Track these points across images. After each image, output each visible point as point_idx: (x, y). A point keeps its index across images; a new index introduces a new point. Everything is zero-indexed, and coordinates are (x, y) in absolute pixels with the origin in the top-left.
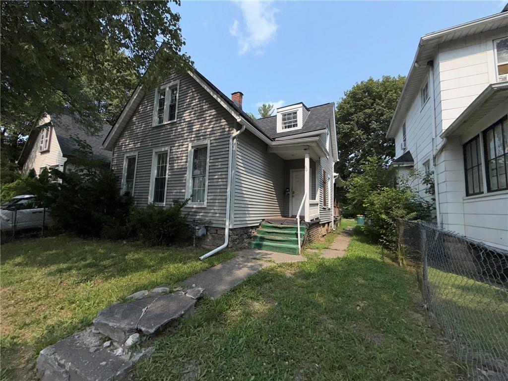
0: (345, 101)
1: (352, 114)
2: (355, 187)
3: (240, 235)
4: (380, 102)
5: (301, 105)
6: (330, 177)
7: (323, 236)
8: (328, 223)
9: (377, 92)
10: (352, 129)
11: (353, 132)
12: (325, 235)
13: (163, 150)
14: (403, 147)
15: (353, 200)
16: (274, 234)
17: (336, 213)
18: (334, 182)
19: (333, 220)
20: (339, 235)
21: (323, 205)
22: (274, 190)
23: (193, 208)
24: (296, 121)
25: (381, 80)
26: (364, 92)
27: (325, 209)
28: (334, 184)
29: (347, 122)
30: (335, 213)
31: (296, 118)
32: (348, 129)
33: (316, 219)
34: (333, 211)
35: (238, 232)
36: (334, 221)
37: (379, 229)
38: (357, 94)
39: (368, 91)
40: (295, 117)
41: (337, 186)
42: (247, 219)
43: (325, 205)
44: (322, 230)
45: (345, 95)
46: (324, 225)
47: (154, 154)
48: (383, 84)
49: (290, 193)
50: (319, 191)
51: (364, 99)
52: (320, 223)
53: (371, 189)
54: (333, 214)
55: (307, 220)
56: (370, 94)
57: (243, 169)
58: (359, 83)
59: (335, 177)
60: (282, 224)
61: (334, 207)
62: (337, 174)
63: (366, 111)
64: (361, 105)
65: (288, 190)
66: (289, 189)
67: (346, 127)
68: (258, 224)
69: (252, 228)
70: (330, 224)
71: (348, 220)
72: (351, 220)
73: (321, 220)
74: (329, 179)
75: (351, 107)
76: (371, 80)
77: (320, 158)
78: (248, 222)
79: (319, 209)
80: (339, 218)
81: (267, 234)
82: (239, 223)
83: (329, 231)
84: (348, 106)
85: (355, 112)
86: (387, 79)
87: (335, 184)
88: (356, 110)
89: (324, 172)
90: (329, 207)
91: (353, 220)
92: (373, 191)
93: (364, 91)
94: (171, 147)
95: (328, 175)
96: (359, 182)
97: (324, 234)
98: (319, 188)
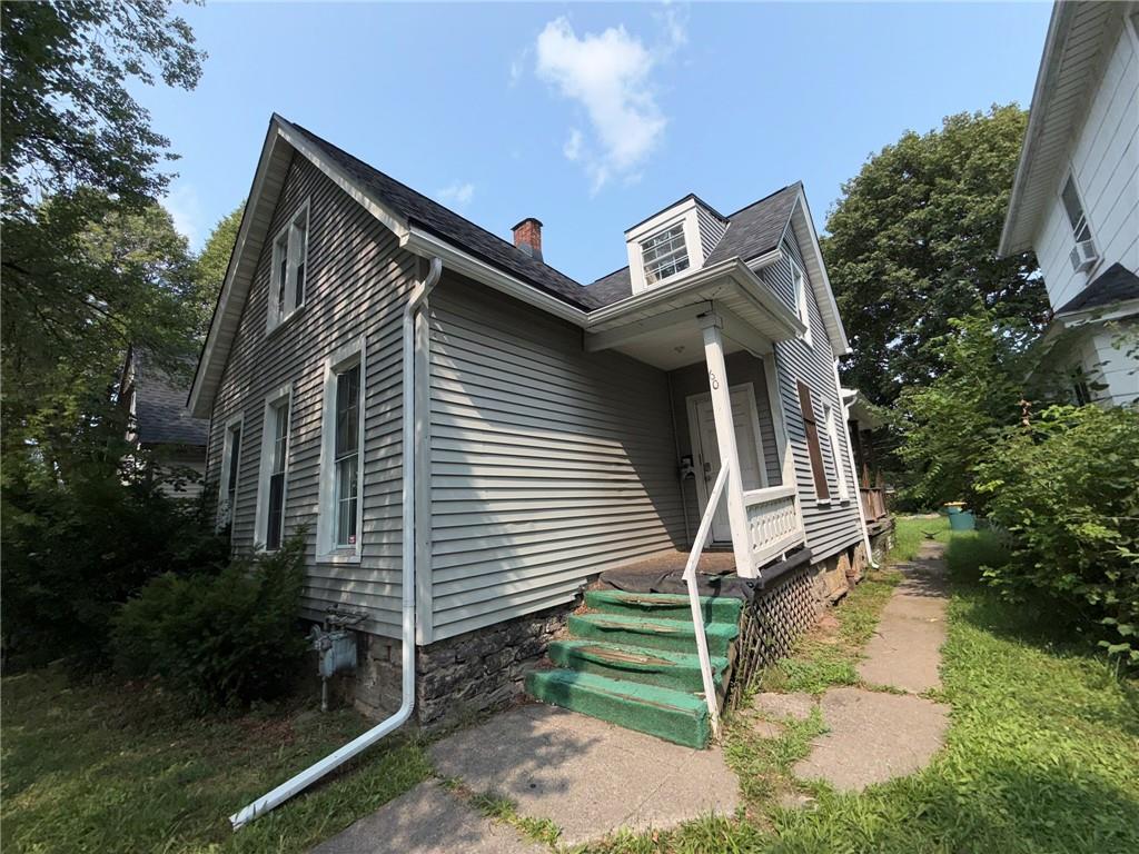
0: (847, 208)
1: (872, 233)
2: (924, 423)
3: (476, 660)
4: (950, 183)
5: (692, 202)
6: (829, 403)
7: (836, 603)
8: (850, 551)
9: (932, 163)
10: (880, 272)
11: (885, 278)
12: (844, 595)
13: (281, 395)
14: (1084, 260)
15: (926, 467)
16: (623, 636)
17: (872, 507)
18: (846, 415)
19: (864, 532)
20: (896, 591)
21: (815, 496)
22: (631, 469)
23: (330, 565)
24: (685, 252)
25: (940, 130)
26: (898, 172)
27: (828, 506)
28: (849, 422)
29: (860, 257)
30: (870, 508)
31: (684, 244)
32: (868, 273)
33: (788, 554)
34: (860, 505)
35: (464, 649)
36: (871, 537)
37: (1077, 585)
38: (875, 181)
39: (908, 166)
40: (681, 241)
41: (861, 427)
42: (510, 590)
43: (823, 492)
44: (830, 583)
45: (845, 192)
46: (831, 562)
47: (267, 409)
48: (948, 138)
49: (697, 470)
50: (789, 451)
51: (899, 189)
52: (812, 562)
53: (991, 420)
54: (862, 516)
55: (747, 569)
56: (915, 173)
57: (474, 414)
58: (878, 154)
59: (846, 400)
60: (653, 591)
61: (861, 490)
62: (855, 392)
63: (912, 215)
64: (895, 206)
65: (688, 461)
66: (690, 457)
67: (861, 270)
68: (571, 598)
69: (543, 615)
70: (857, 550)
71: (920, 516)
72: (929, 516)
73: (814, 552)
74: (827, 409)
75: (864, 217)
76: (911, 137)
77: (774, 345)
78: (518, 601)
79: (800, 514)
80: (885, 523)
81: (599, 633)
82: (464, 614)
83: (857, 577)
84: (858, 215)
85: (882, 226)
86: (959, 121)
87: (852, 423)
88: (881, 221)
89: (803, 390)
90: (844, 495)
91: (936, 516)
92: (1001, 427)
93: (895, 170)
94: (295, 382)
95: (822, 398)
96: (935, 403)
97: (835, 596)
98: (789, 443)
